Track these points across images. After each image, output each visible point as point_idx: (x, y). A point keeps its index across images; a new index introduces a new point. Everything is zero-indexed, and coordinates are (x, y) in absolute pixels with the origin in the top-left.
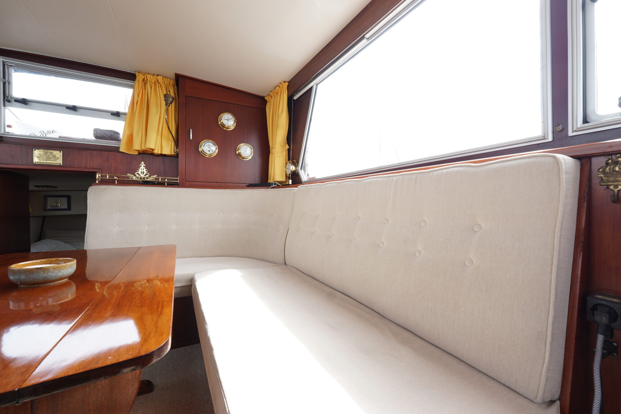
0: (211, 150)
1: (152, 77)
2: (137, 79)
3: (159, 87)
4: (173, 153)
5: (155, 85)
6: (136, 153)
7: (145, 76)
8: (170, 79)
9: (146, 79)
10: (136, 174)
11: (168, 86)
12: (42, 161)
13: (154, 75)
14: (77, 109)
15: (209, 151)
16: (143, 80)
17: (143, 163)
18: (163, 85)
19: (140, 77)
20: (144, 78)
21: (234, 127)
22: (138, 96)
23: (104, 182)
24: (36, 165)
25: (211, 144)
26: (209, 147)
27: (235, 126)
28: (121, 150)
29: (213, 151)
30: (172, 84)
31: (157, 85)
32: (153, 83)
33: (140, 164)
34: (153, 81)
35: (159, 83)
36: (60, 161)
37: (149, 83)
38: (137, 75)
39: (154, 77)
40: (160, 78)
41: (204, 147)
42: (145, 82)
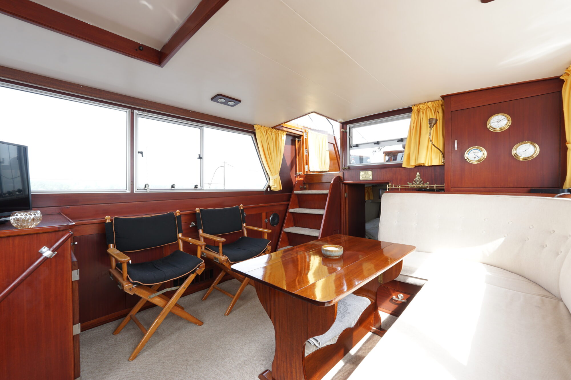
0: (477, 156)
1: (423, 106)
2: (413, 110)
3: (429, 111)
4: (441, 164)
5: (426, 110)
6: (414, 167)
7: (418, 107)
8: (438, 100)
9: (419, 108)
10: (413, 182)
11: (437, 107)
12: (363, 178)
13: (425, 103)
14: (380, 143)
15: (475, 158)
16: (418, 109)
17: (418, 173)
18: (432, 108)
19: (415, 109)
20: (418, 108)
21: (509, 127)
22: (414, 124)
23: (392, 190)
24: (361, 180)
25: (476, 151)
26: (475, 155)
27: (510, 125)
28: (403, 166)
29: (479, 157)
30: (441, 104)
31: (428, 110)
32: (425, 109)
33: (416, 174)
34: (424, 108)
35: (429, 108)
36: (371, 178)
37: (421, 111)
38: (412, 108)
39: (425, 104)
40: (429, 104)
41: (469, 154)
42: (419, 111)
